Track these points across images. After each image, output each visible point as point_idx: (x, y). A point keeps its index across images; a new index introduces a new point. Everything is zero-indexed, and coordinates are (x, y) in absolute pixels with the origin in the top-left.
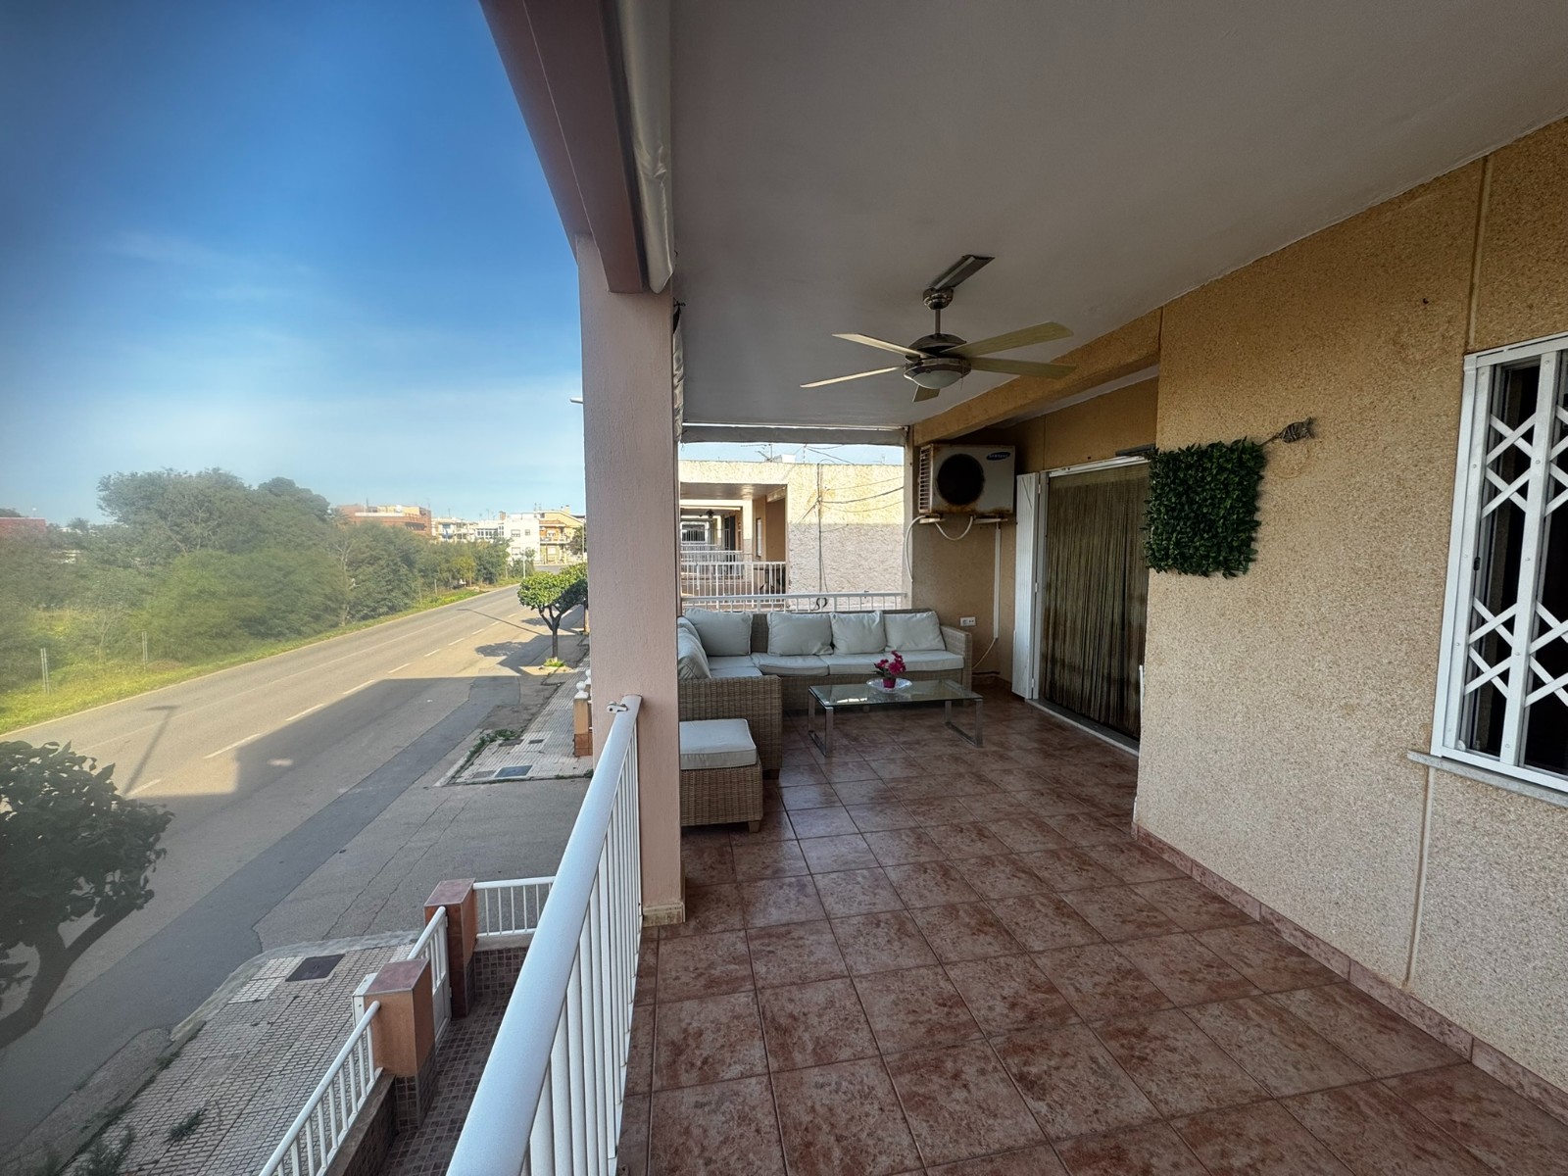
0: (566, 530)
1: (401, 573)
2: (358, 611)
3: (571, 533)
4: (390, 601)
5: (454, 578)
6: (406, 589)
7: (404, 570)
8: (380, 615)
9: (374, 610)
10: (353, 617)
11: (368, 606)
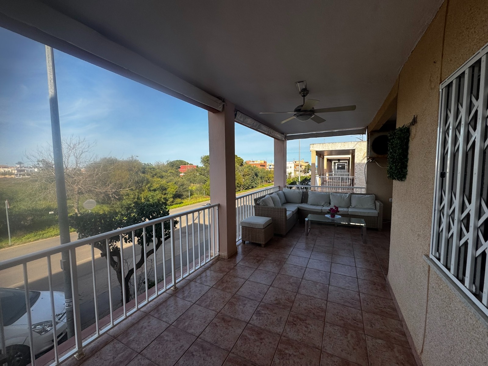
0: (302, 166)
1: (254, 178)
2: (245, 187)
3: (303, 167)
4: (252, 185)
5: (268, 179)
6: (256, 182)
7: (255, 177)
8: (250, 189)
9: (248, 187)
10: (244, 189)
11: (247, 186)
